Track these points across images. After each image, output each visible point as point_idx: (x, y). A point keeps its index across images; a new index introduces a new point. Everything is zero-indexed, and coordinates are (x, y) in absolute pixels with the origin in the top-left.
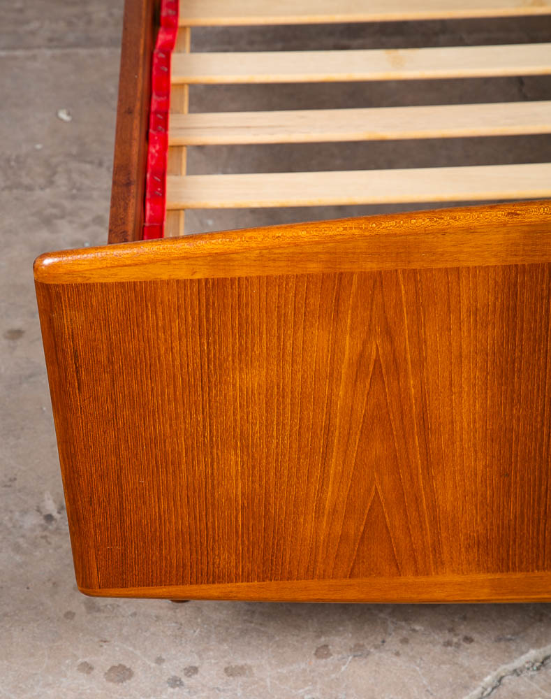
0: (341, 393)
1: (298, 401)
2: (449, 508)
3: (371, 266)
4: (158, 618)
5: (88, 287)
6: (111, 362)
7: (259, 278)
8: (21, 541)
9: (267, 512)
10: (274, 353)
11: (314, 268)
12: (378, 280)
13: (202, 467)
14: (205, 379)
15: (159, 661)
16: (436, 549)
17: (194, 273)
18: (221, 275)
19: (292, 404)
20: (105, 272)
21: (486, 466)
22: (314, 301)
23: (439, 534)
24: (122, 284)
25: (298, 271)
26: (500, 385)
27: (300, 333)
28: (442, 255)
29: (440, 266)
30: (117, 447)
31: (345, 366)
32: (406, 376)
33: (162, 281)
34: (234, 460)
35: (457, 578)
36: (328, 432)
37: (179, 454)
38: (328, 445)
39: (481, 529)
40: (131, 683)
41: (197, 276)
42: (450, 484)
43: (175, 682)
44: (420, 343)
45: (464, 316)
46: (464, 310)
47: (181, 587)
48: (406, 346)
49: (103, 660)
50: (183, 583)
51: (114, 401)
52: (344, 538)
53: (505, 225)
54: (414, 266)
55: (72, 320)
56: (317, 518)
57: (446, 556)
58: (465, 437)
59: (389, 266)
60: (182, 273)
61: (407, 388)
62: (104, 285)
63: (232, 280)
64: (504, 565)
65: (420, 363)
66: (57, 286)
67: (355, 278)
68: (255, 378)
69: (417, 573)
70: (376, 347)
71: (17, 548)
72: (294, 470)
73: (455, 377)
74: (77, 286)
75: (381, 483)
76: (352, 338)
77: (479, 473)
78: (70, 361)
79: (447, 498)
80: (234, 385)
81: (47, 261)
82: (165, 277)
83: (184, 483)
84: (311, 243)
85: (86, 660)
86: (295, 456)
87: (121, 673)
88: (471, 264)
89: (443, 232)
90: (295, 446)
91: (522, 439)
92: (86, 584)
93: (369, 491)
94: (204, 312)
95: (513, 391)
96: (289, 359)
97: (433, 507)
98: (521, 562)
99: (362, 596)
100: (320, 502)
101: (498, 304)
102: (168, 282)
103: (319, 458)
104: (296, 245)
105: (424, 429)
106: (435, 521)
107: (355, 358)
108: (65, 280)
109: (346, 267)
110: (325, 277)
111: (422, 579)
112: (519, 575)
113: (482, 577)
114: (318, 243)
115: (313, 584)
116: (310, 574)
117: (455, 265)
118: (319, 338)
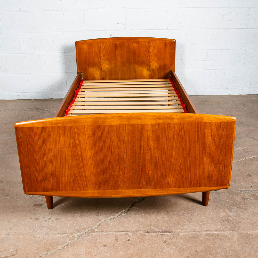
0: (67, 151)
1: (59, 152)
2: (88, 176)
3: (70, 125)
5: (23, 128)
6: (27, 143)
7: (51, 127)
9: (56, 176)
10: (55, 142)
11: (60, 125)
12: (71, 128)
13: (44, 166)
14: (43, 147)
15: (44, 217)
16: (87, 185)
17: (40, 126)
18: (45, 126)
19: (59, 153)
20: (26, 125)
21: (93, 167)
22: (61, 131)
23: (87, 181)
24: (28, 127)
25: (58, 125)
26: (94, 149)
27: (59, 138)
28: (81, 123)
29: (81, 125)
30: (29, 161)
31: (67, 145)
32: (78, 147)
33: (35, 127)
34: (49, 164)
35: (91, 192)
36: (65, 159)
37: (40, 163)
38: (65, 162)
39: (94, 180)
40: (38, 221)
41: (41, 126)
42: (88, 170)
43: (46, 221)
44: (79, 141)
45: (86, 135)
46: (86, 134)
48: (77, 141)
49: (34, 217)
51: (28, 151)
52: (70, 182)
53: (91, 118)
54: (77, 125)
55: (21, 135)
56: (65, 177)
57: (89, 186)
58: (89, 160)
59: (73, 125)
60: (38, 126)
61: (78, 150)
62: (25, 128)
63: (47, 127)
64: (99, 189)
65: (80, 145)
66: (18, 128)
67: (67, 127)
68: (52, 147)
70: (72, 141)
72: (60, 167)
73: (86, 148)
74: (21, 128)
75: (76, 170)
76: (68, 139)
77: (92, 168)
78: (20, 143)
79: (88, 174)
80: (48, 148)
81: (17, 124)
82: (36, 126)
83: (41, 169)
84: (59, 120)
85: (31, 217)
86: (60, 164)
87: (37, 219)
88: (86, 125)
89: (81, 119)
90: (60, 162)
91: (99, 161)
93: (74, 172)
94: (42, 133)
95: (96, 151)
96: (57, 143)
97: (85, 176)
98: (102, 188)
99: (74, 195)
100: (65, 174)
101: (92, 133)
102: (36, 127)
103: (64, 164)
104: (57, 120)
105: (82, 159)
106: (86, 179)
107: (69, 143)
108: (19, 127)
109: (65, 125)
110: (62, 127)
111: (85, 191)
112: (102, 191)
113: (96, 191)
114: (60, 120)
115: (65, 192)
116: (65, 190)
117: (84, 125)
118: (62, 139)
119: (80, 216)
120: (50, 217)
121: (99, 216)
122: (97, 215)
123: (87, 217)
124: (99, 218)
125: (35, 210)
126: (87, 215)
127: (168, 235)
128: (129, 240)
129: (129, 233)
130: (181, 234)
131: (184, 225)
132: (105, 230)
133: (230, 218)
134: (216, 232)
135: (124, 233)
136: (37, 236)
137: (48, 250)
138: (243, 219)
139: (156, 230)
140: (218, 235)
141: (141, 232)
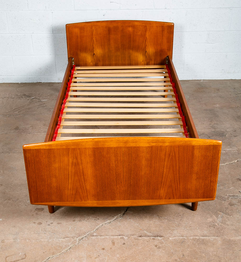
0: (70, 168)
1: (63, 169)
2: (89, 189)
3: (73, 147)
4: (47, 216)
5: (30, 150)
6: (34, 162)
7: (56, 149)
8: (27, 204)
9: (60, 189)
10: (59, 161)
11: (64, 147)
12: (74, 149)
13: (49, 181)
14: (49, 165)
15: (47, 222)
16: (87, 197)
17: (46, 148)
18: (50, 148)
19: (63, 170)
20: (33, 147)
21: (94, 182)
22: (65, 153)
23: (87, 194)
24: (36, 149)
25: (62, 148)
26: (94, 167)
27: (63, 158)
28: (83, 146)
29: (83, 147)
30: (36, 177)
31: (70, 163)
32: (80, 166)
33: (42, 149)
34: (54, 180)
35: (91, 202)
36: (69, 175)
37: (45, 178)
38: (69, 177)
39: (94, 193)
40: (42, 225)
41: (47, 148)
42: (88, 185)
43: (49, 225)
44: (81, 160)
45: (88, 156)
46: (87, 154)
47: (47, 203)
48: (79, 160)
49: (37, 222)
50: (47, 202)
51: (35, 169)
52: (72, 194)
53: (92, 141)
54: (79, 147)
55: (28, 155)
56: (68, 190)
57: (89, 198)
58: (90, 176)
59: (75, 147)
60: (45, 148)
61: (80, 168)
62: (33, 149)
63: (52, 149)
64: (98, 200)
65: (82, 163)
66: (26, 149)
67: (71, 149)
68: (57, 165)
69: (84, 201)
70: (75, 161)
71: (26, 205)
72: (64, 182)
73: (87, 166)
74: (29, 149)
75: (78, 184)
76: (71, 159)
77: (93, 183)
78: (28, 162)
79: (88, 187)
80: (53, 167)
81: (25, 146)
82: (42, 148)
83: (46, 183)
84: (63, 143)
85: (35, 222)
86: (64, 179)
87: (40, 223)
88: (88, 147)
89: (83, 142)
90: (63, 177)
91: (98, 177)
92: (32, 202)
93: (76, 186)
94: (48, 154)
95: (96, 169)
96: (61, 162)
97: (86, 189)
98: (101, 199)
99: (76, 205)
100: (68, 188)
101: (92, 154)
102: (43, 149)
103: (67, 179)
104: (61, 143)
105: (83, 175)
106: (87, 191)
107: (72, 162)
108: (27, 149)
109: (69, 147)
110: (66, 149)
111: (85, 202)
112: (101, 201)
113: (95, 202)
114: (65, 143)
115: (68, 202)
116: (67, 201)
117: (85, 147)
118: (66, 159)
119: (80, 221)
120: (52, 222)
121: (97, 220)
122: (95, 220)
123: (86, 221)
124: (97, 222)
125: (38, 214)
126: (86, 219)
127: (158, 240)
128: (124, 244)
129: (124, 237)
130: (170, 238)
131: (174, 230)
132: (103, 234)
133: (216, 224)
134: (202, 238)
135: (120, 237)
136: (42, 240)
137: (53, 254)
138: (228, 225)
139: (149, 234)
140: (203, 240)
141: (135, 236)
